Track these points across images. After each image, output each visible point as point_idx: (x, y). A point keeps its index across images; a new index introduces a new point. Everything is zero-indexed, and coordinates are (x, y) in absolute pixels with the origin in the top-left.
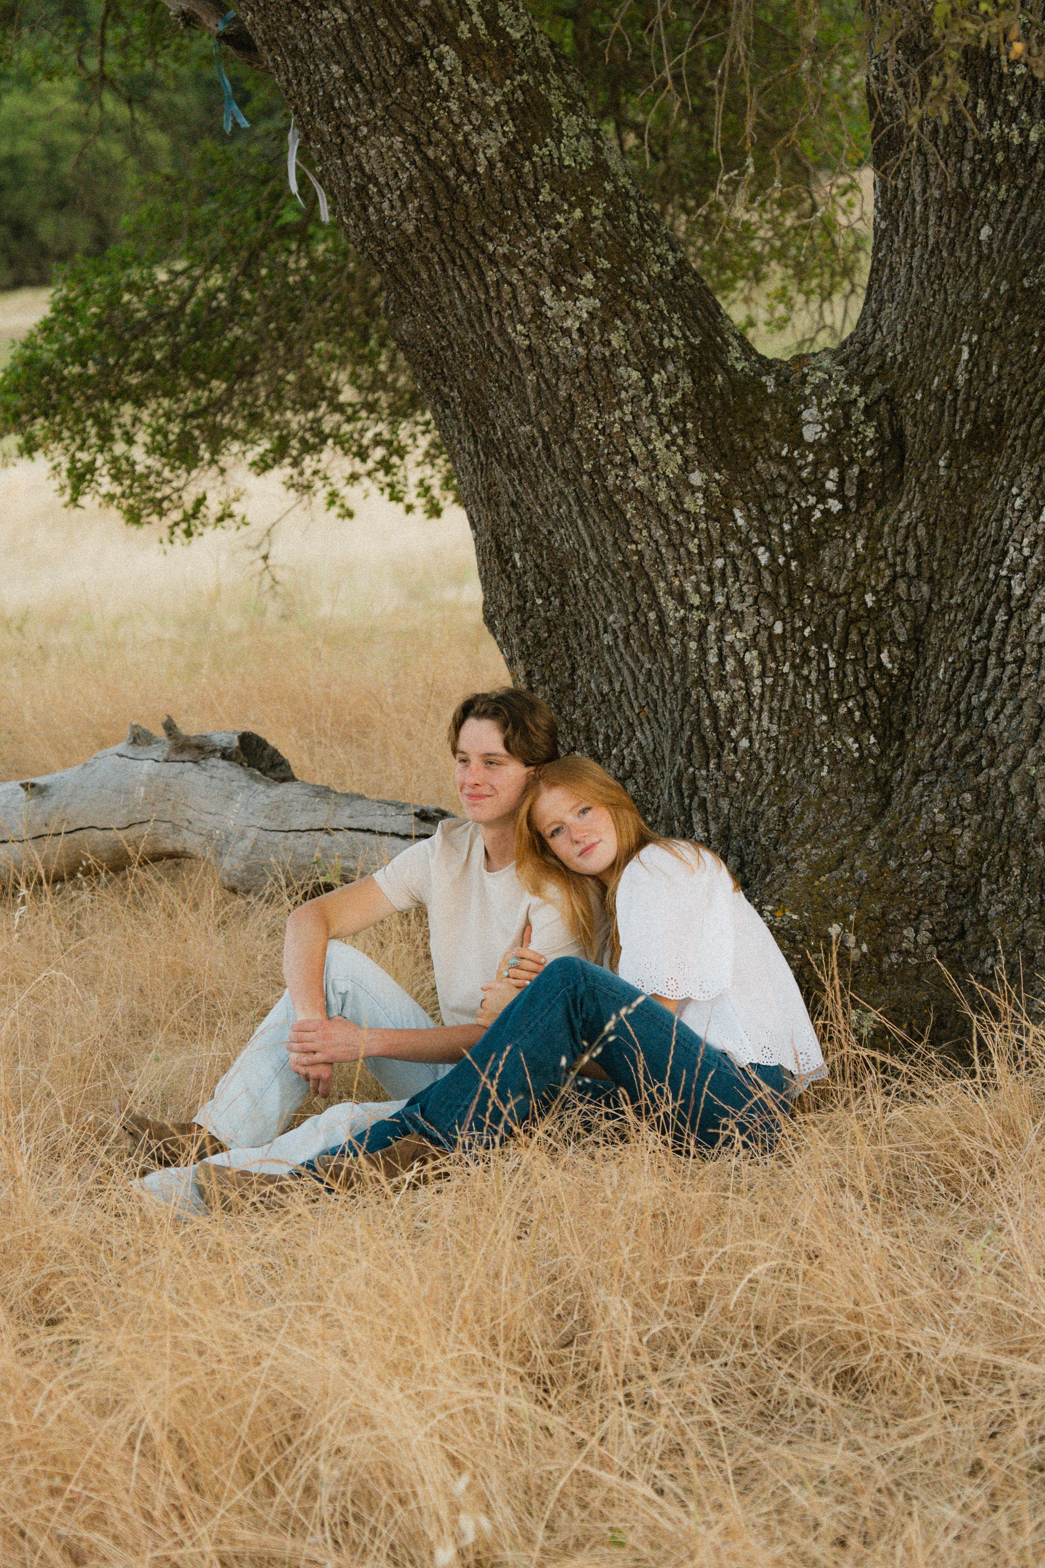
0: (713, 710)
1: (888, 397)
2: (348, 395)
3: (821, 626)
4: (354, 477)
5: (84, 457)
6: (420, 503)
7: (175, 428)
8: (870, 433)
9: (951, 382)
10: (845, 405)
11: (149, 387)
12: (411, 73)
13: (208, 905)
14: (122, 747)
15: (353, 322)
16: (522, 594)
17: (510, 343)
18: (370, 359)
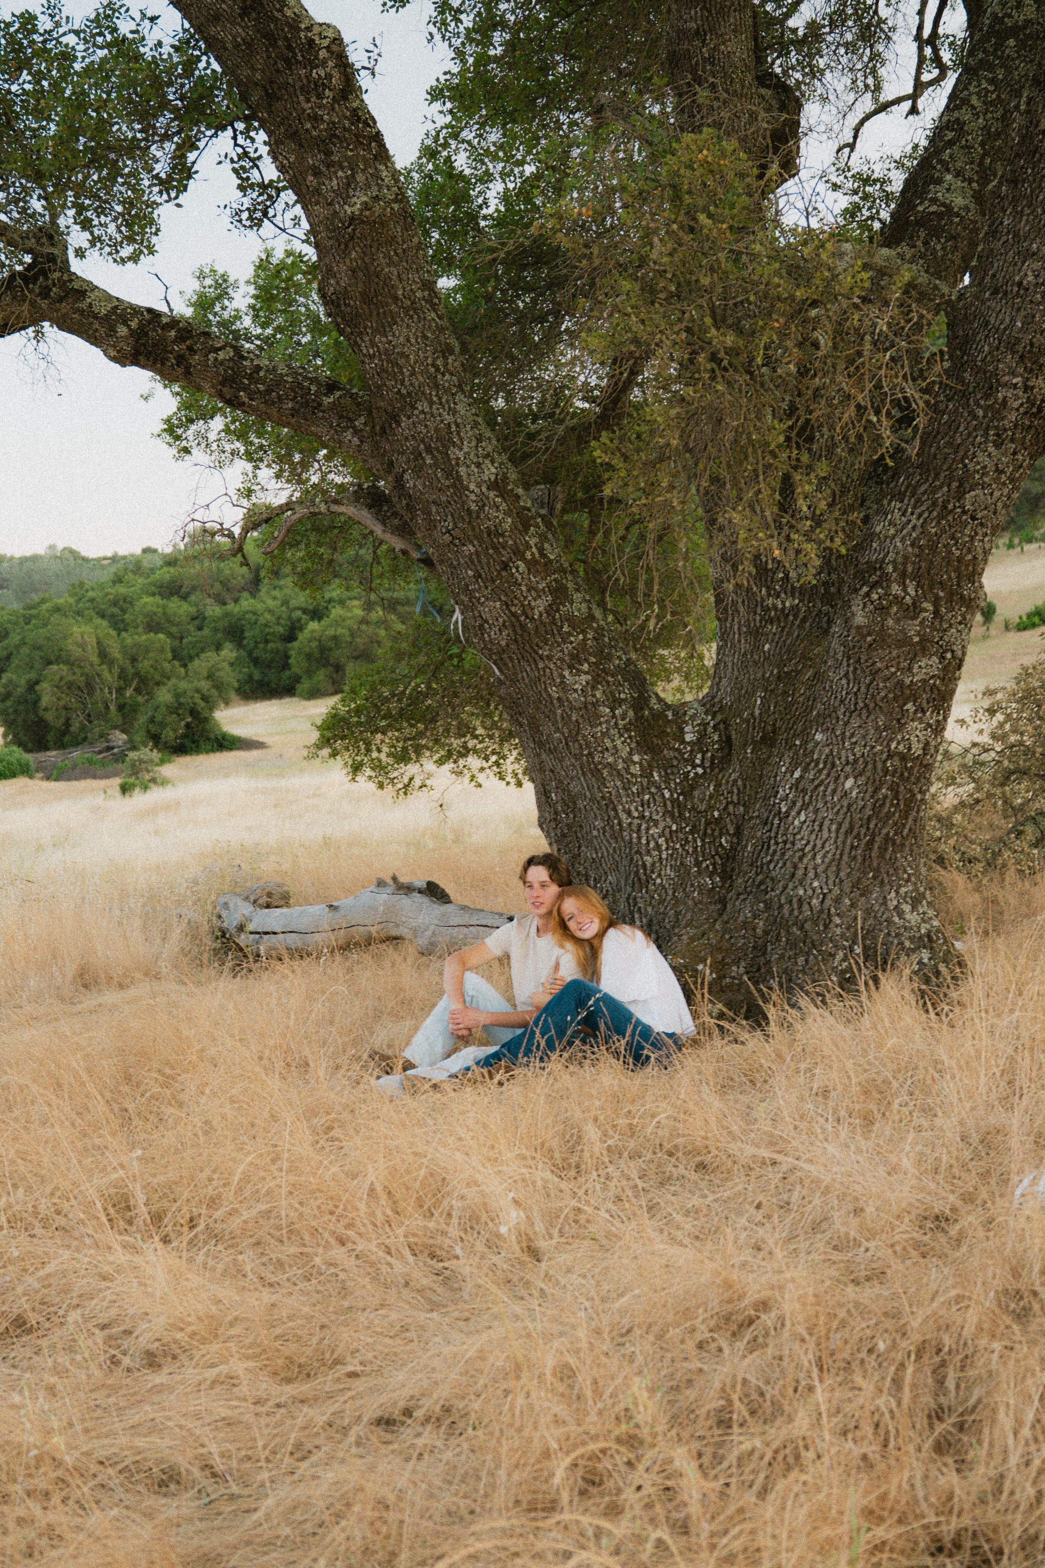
0: (644, 866)
1: (724, 721)
2: (480, 731)
3: (694, 827)
4: (482, 769)
5: (359, 758)
6: (513, 781)
7: (400, 744)
8: (716, 738)
9: (752, 714)
10: (705, 725)
11: (389, 726)
12: (504, 573)
13: (410, 960)
14: (372, 888)
15: (482, 698)
16: (556, 813)
17: (549, 695)
18: (490, 715)
